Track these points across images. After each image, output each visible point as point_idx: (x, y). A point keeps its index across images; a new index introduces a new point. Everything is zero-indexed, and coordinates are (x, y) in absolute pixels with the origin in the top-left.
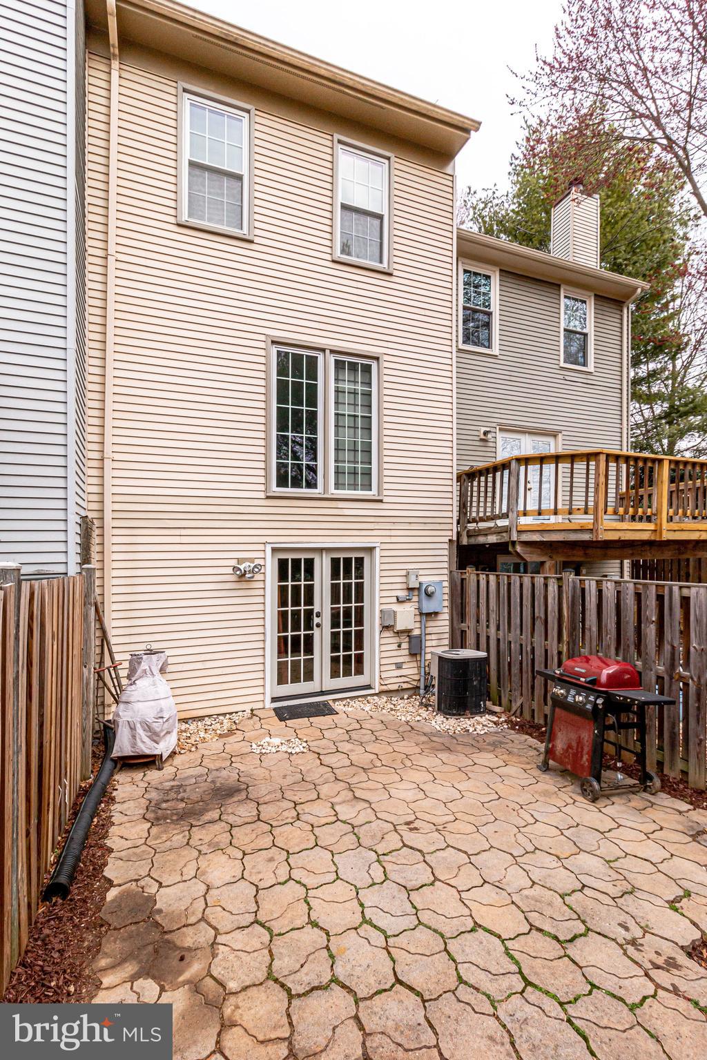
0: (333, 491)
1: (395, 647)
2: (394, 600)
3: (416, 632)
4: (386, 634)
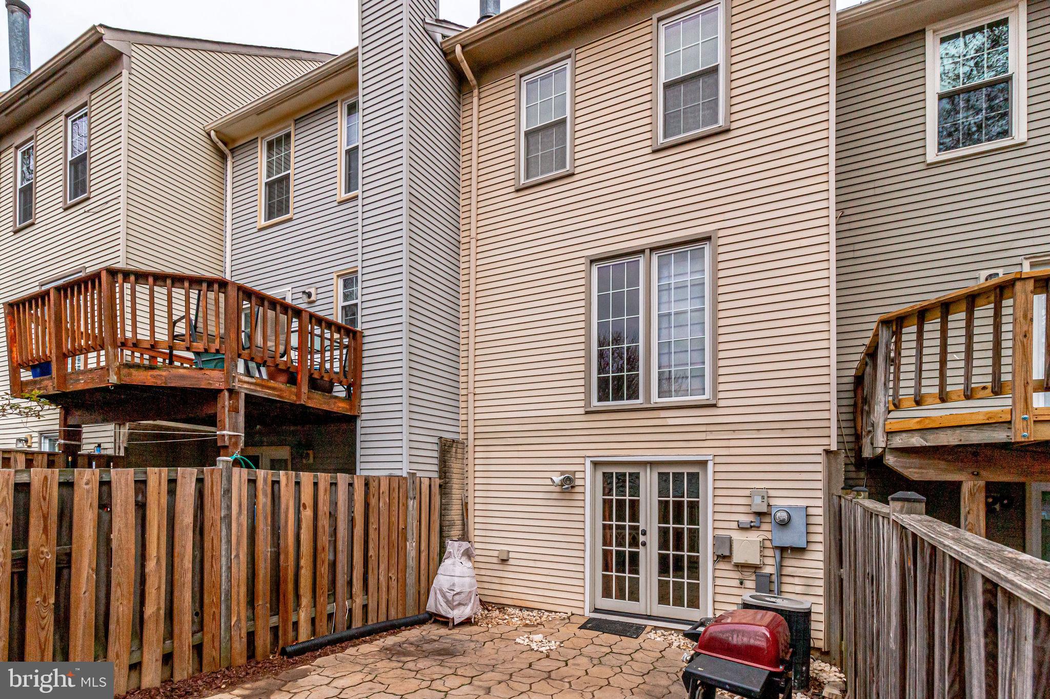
0: (655, 399)
1: (736, 583)
2: (735, 525)
3: (768, 570)
4: (721, 565)
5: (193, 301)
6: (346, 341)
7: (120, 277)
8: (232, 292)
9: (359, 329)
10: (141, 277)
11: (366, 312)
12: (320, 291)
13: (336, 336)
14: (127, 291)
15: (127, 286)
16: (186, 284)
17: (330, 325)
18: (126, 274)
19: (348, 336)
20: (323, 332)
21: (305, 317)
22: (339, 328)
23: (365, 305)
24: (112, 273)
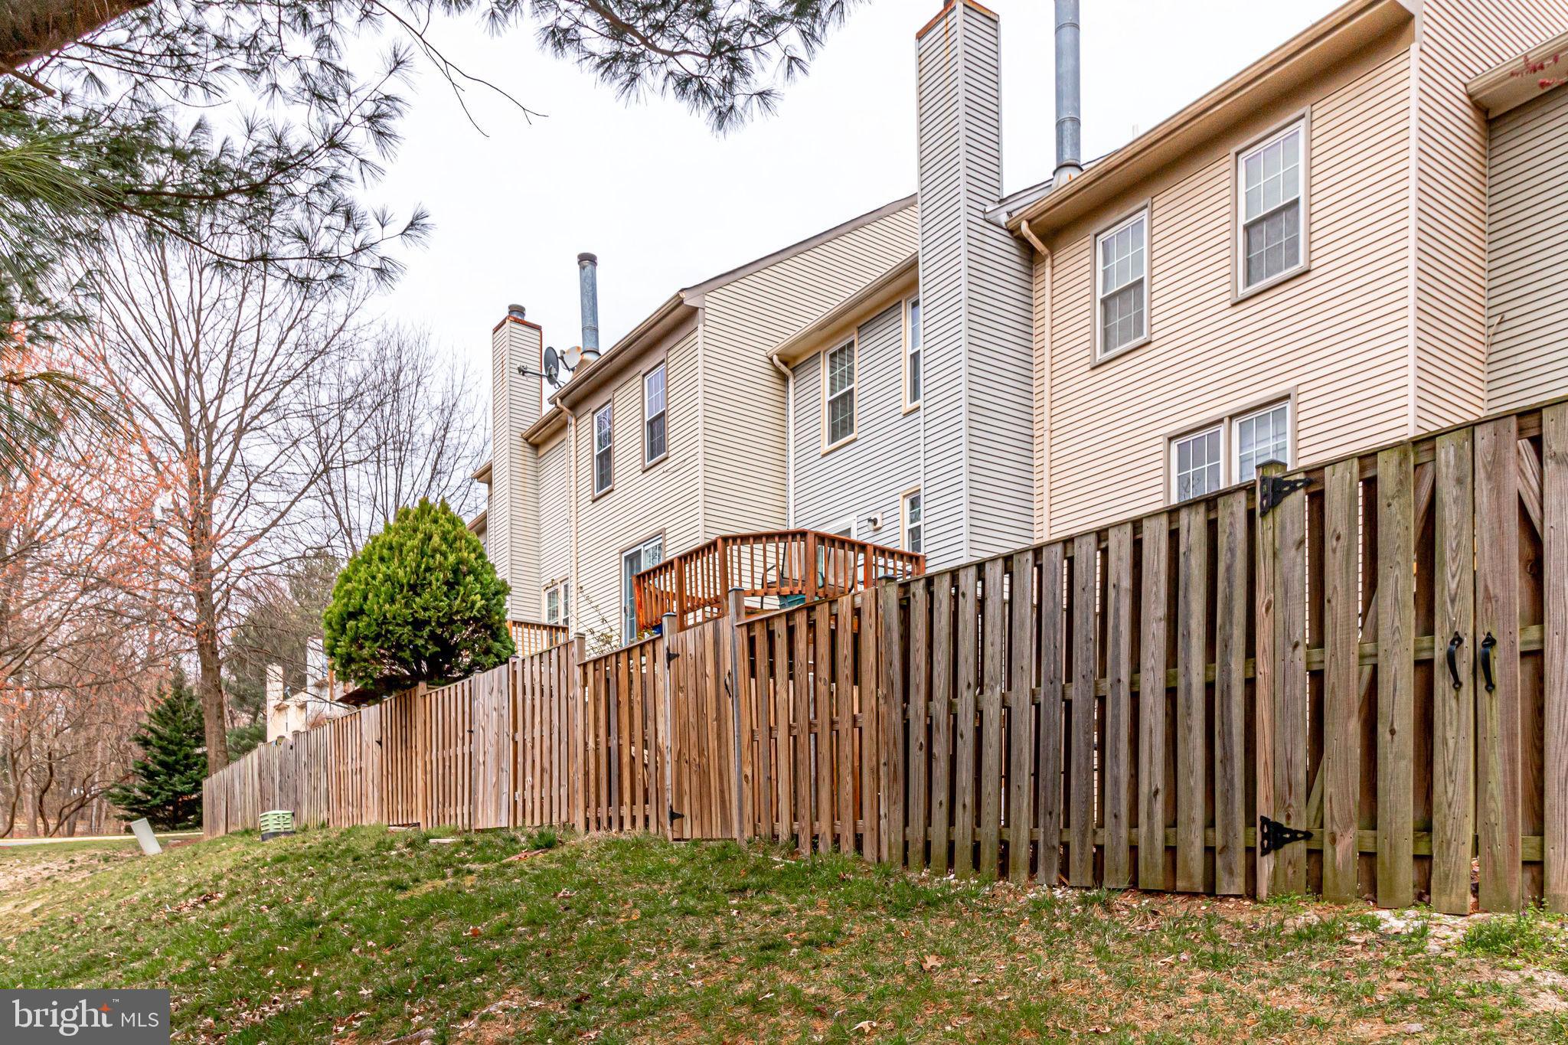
5: (781, 551)
6: (909, 568)
7: (730, 541)
8: (810, 539)
9: (922, 553)
10: (744, 539)
11: (928, 535)
12: (886, 515)
13: (900, 564)
14: (735, 553)
15: (735, 547)
16: (777, 539)
17: (893, 554)
18: (734, 539)
19: (911, 562)
20: (886, 562)
21: (870, 550)
22: (902, 556)
23: (928, 527)
24: (725, 539)
